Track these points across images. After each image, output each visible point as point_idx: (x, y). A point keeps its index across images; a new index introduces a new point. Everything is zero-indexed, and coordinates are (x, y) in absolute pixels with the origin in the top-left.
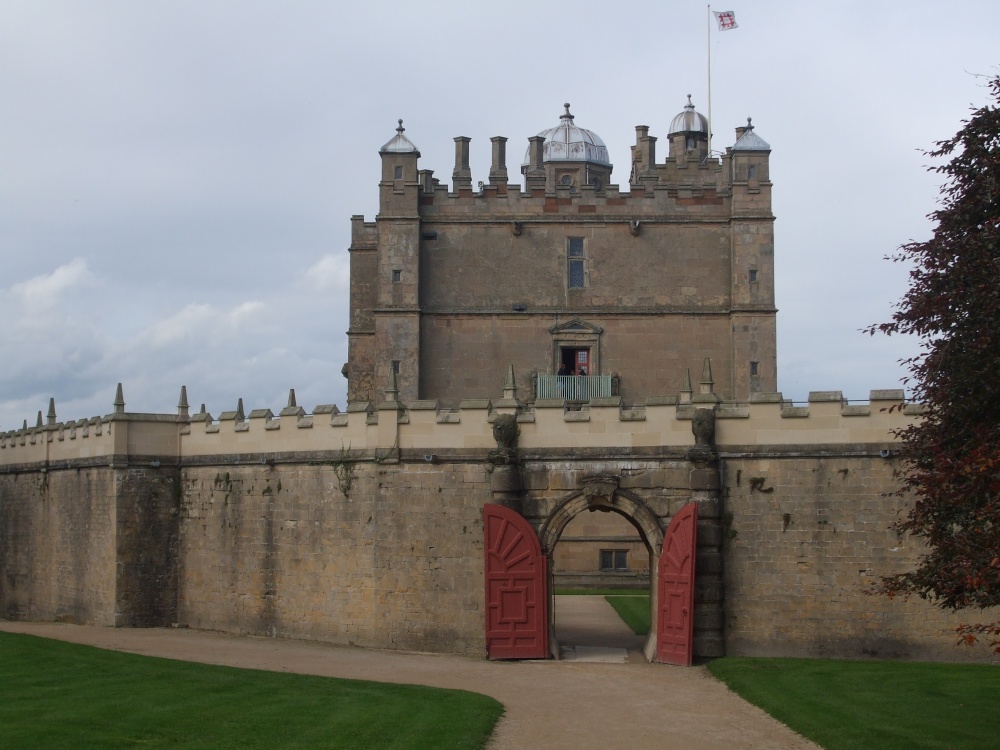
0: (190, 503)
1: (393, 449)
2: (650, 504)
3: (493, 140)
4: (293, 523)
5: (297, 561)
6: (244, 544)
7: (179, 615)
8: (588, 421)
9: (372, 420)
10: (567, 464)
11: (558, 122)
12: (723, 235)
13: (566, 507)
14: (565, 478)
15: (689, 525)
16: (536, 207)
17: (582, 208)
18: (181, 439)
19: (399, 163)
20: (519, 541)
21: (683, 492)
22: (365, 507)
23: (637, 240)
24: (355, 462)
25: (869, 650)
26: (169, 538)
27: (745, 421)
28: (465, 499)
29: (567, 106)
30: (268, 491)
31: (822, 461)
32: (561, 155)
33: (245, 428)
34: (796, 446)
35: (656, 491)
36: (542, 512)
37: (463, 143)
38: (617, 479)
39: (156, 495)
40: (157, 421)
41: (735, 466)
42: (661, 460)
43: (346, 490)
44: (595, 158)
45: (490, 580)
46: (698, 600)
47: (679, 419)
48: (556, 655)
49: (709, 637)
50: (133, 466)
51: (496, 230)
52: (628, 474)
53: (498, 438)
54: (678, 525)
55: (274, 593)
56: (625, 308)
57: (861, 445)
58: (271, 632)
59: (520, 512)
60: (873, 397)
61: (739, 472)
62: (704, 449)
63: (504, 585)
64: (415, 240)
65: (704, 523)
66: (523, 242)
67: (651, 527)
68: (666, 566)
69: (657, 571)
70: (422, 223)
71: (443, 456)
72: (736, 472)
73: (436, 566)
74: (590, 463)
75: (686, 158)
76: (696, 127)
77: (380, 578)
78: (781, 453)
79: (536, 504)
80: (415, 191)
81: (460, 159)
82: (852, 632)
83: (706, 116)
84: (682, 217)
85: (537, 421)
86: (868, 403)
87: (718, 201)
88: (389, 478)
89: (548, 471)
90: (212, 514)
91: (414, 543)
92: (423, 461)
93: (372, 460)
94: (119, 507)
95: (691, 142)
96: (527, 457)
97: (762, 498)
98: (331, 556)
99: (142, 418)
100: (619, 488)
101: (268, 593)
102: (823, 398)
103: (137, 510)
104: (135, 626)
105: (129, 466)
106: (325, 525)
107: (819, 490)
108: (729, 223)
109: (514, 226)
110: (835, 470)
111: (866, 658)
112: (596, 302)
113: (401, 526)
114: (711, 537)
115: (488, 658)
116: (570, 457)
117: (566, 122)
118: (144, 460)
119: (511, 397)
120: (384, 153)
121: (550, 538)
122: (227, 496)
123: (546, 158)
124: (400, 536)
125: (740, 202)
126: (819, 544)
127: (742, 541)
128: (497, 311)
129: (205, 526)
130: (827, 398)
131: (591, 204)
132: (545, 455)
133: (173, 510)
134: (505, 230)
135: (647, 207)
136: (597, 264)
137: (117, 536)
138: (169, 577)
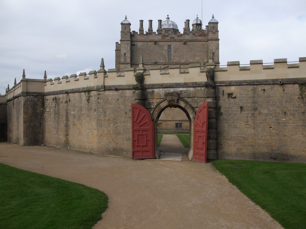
0: (46, 107)
1: (102, 86)
2: (190, 103)
3: (149, 21)
4: (73, 112)
5: (74, 125)
6: (60, 119)
7: (44, 142)
8: (168, 74)
9: (96, 76)
10: (161, 89)
11: (166, 19)
12: (206, 44)
13: (160, 105)
14: (160, 94)
15: (205, 110)
16: (160, 38)
17: (171, 38)
18: (44, 87)
19: (126, 26)
20: (144, 117)
21: (203, 99)
22: (94, 106)
23: (185, 45)
24: (91, 91)
25: (273, 157)
26: (41, 118)
27: (225, 72)
28: (126, 103)
29: (168, 15)
30: (66, 102)
31: (255, 86)
32: (166, 27)
33: (60, 82)
34: (245, 81)
35: (192, 98)
36: (152, 107)
37: (142, 22)
38: (178, 94)
39: (36, 104)
40: (36, 81)
41: (222, 89)
42: (194, 87)
43: (88, 100)
44: (175, 28)
45: (134, 131)
46: (208, 138)
47: (201, 72)
48: (157, 157)
49: (212, 152)
50: (28, 95)
51: (150, 43)
52: (182, 93)
53: (137, 80)
54: (201, 110)
55: (68, 135)
56: (182, 63)
57: (270, 80)
58: (68, 148)
59: (145, 107)
60: (275, 61)
61: (223, 91)
62: (211, 82)
63: (139, 132)
64: (130, 45)
65: (211, 110)
66: (156, 46)
67: (191, 112)
68: (196, 125)
69: (193, 127)
70: (131, 42)
71: (118, 88)
72: (222, 91)
73: (117, 126)
74: (169, 89)
75: (196, 30)
76: (199, 22)
77: (98, 130)
78: (239, 84)
79: (150, 104)
80: (130, 33)
81: (141, 26)
82: (266, 151)
83: (201, 20)
84: (196, 40)
85: (150, 75)
86: (273, 64)
87: (205, 36)
88: (101, 96)
89: (154, 92)
90: (52, 110)
91: (109, 118)
92: (112, 90)
93: (96, 90)
94: (24, 108)
95: (198, 26)
96: (147, 87)
97: (232, 100)
98: (84, 123)
99: (31, 80)
100: (179, 98)
101: (67, 135)
102: (255, 63)
103: (30, 109)
104: (29, 145)
105: (27, 95)
106: (82, 113)
107: (254, 97)
108: (208, 41)
109: (154, 42)
110: (260, 89)
111: (272, 161)
112: (175, 61)
113: (105, 112)
114: (213, 115)
115: (133, 158)
116: (162, 87)
117: (168, 19)
118: (32, 94)
119: (142, 66)
120: (122, 24)
121: (155, 115)
122: (56, 104)
123: (162, 28)
124: (105, 116)
125: (211, 36)
126: (254, 117)
127: (224, 116)
128: (150, 64)
129: (50, 114)
130: (257, 62)
131: (173, 36)
132: (153, 86)
133: (42, 109)
134: (152, 43)
135: (187, 37)
136: (175, 52)
137: (23, 117)
138: (41, 130)
